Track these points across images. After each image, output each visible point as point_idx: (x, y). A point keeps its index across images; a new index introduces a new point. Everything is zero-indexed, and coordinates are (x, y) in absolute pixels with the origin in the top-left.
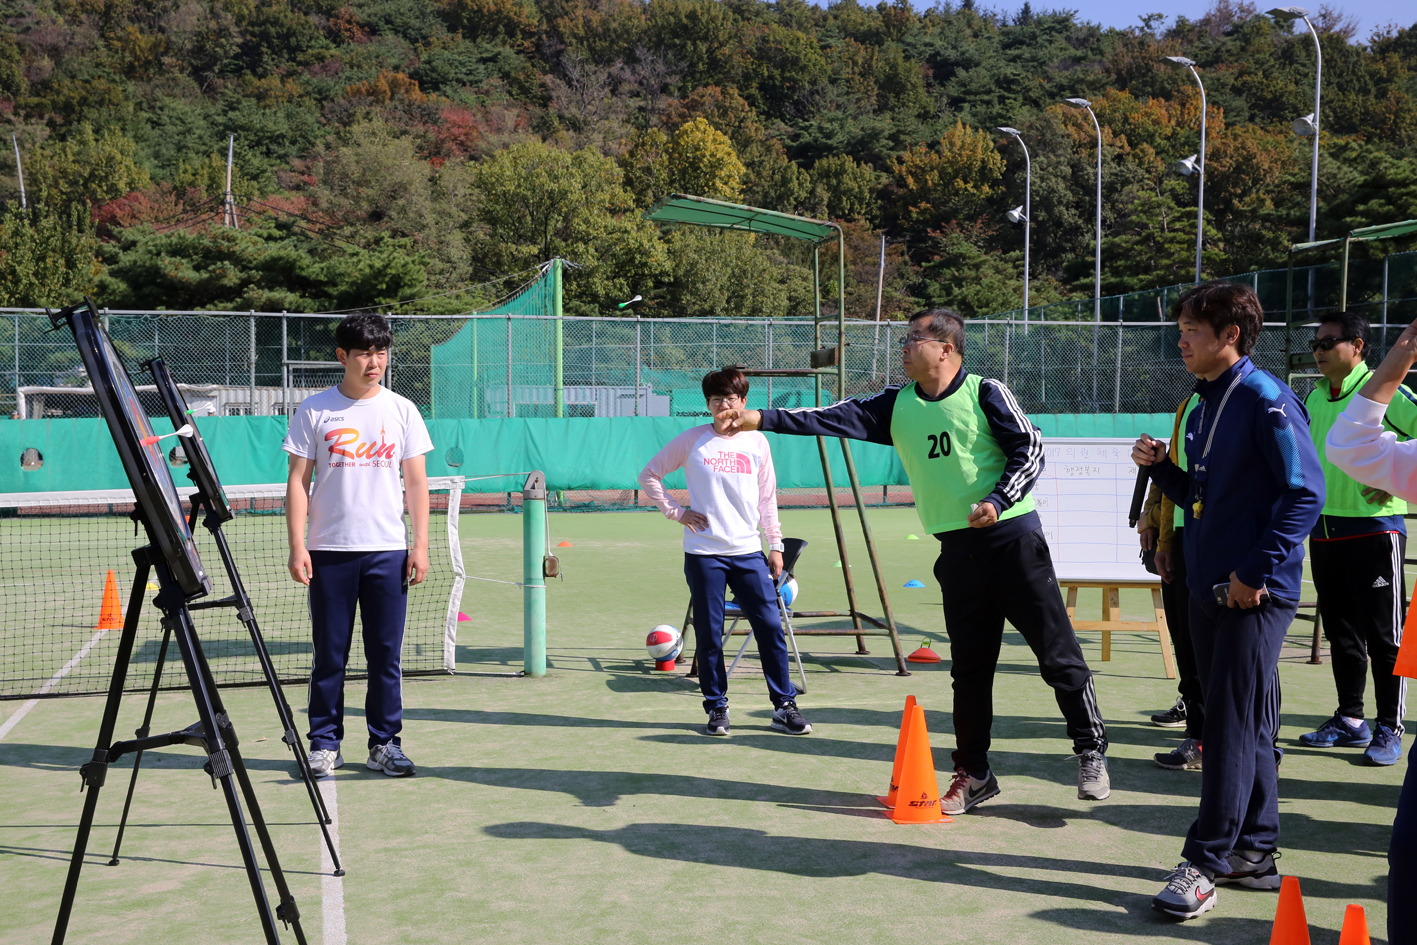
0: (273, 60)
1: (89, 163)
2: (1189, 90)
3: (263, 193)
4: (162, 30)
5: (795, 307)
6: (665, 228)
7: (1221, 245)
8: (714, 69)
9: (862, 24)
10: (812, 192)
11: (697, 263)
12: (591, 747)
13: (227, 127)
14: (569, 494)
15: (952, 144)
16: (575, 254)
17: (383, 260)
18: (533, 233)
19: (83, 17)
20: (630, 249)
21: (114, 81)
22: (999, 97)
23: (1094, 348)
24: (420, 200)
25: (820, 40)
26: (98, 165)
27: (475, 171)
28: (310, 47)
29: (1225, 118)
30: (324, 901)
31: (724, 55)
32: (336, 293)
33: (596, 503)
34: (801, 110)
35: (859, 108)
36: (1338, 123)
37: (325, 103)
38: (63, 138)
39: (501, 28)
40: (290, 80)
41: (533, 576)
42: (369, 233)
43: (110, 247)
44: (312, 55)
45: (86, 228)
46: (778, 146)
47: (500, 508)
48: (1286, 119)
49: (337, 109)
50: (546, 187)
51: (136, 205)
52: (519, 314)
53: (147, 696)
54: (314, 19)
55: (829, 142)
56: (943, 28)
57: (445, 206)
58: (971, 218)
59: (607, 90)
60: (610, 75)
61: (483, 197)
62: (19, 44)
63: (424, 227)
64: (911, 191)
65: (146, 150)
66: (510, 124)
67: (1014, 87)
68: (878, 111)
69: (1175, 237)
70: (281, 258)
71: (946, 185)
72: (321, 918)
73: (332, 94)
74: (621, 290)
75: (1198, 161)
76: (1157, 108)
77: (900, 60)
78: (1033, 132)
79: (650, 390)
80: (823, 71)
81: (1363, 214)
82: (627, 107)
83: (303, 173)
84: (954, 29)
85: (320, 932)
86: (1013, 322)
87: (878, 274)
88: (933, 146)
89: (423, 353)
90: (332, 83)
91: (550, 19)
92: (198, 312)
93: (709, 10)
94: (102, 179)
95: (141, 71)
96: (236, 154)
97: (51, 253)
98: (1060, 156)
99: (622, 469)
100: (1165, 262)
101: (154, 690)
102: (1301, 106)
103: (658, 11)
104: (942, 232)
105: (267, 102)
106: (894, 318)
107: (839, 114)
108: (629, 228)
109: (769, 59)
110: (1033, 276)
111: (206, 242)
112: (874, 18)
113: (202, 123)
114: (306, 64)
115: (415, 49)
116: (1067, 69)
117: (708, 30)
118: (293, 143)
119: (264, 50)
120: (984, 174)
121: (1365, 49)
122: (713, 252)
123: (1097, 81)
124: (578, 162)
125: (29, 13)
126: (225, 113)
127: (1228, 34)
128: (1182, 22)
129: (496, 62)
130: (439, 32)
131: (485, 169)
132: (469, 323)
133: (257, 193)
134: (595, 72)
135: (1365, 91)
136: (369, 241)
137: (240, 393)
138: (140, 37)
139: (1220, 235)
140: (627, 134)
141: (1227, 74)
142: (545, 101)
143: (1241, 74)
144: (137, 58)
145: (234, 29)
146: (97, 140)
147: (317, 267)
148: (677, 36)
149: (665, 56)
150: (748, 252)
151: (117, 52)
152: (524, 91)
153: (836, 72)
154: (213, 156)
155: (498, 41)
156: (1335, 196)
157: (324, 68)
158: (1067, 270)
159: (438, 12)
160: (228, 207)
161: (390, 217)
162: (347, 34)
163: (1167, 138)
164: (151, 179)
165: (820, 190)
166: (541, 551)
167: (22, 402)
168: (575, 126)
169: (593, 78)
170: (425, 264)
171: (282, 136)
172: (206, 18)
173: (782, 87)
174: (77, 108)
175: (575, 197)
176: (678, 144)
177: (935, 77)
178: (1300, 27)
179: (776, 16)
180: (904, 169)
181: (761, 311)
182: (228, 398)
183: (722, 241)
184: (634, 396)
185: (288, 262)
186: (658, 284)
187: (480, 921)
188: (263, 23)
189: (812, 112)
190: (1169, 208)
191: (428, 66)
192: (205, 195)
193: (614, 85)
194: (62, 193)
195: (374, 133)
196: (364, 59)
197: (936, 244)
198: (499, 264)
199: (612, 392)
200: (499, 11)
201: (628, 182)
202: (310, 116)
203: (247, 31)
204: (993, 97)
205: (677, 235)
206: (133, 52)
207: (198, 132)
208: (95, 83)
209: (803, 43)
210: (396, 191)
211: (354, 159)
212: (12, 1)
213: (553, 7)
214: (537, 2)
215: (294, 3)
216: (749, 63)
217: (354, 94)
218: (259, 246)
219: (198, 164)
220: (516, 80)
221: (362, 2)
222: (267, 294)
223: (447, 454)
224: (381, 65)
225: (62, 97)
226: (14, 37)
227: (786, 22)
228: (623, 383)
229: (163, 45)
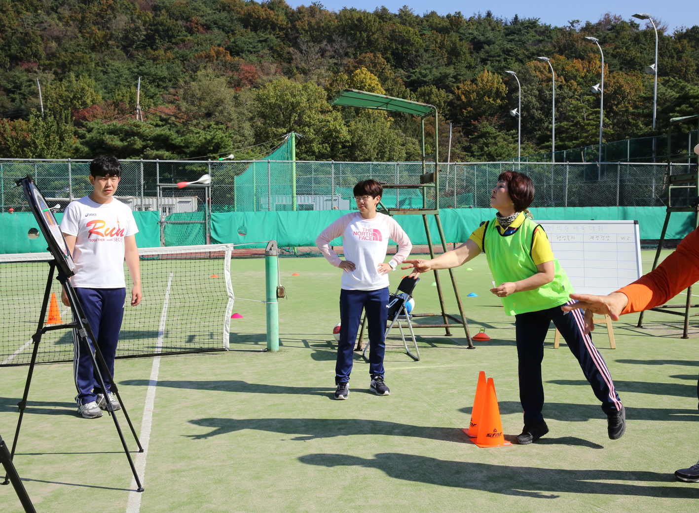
0: (161, 42)
1: (73, 92)
3: (155, 105)
4: (108, 28)
5: (409, 157)
6: (347, 120)
7: (612, 127)
8: (370, 45)
9: (439, 24)
11: (362, 136)
13: (138, 74)
14: (299, 248)
15: (482, 80)
16: (303, 131)
17: (211, 136)
18: (284, 122)
19: (71, 23)
20: (330, 130)
21: (85, 53)
22: (504, 58)
24: (230, 107)
25: (420, 32)
26: (77, 92)
27: (256, 93)
28: (179, 36)
29: (609, 68)
31: (374, 38)
32: (188, 151)
33: (313, 252)
34: (412, 64)
35: (438, 63)
37: (185, 62)
38: (61, 80)
39: (269, 26)
40: (169, 51)
41: (271, 297)
42: (204, 123)
43: (82, 131)
44: (179, 40)
45: (69, 121)
46: (401, 81)
47: (260, 256)
48: (636, 69)
49: (191, 64)
50: (290, 101)
51: (95, 111)
52: (274, 159)
54: (180, 23)
55: (425, 79)
56: (477, 26)
57: (241, 110)
58: (492, 115)
59: (319, 55)
60: (320, 48)
61: (260, 105)
62: (41, 36)
63: (231, 120)
64: (463, 102)
65: (101, 85)
66: (273, 71)
67: (511, 54)
68: (447, 65)
69: (589, 123)
70: (162, 135)
71: (480, 100)
73: (189, 57)
74: (326, 149)
75: (600, 87)
76: (578, 64)
77: (458, 41)
78: (521, 74)
79: (340, 197)
80: (421, 46)
81: (678, 112)
82: (329, 63)
83: (174, 95)
84: (482, 26)
86: (513, 163)
87: (448, 142)
88: (474, 81)
89: (231, 180)
90: (189, 53)
91: (292, 22)
93: (367, 17)
94: (79, 99)
95: (99, 48)
96: (142, 86)
97: (52, 134)
98: (533, 86)
100: (585, 135)
102: (643, 63)
103: (343, 18)
104: (478, 122)
105: (158, 62)
106: (457, 161)
107: (429, 66)
108: (330, 120)
109: (396, 41)
110: (523, 142)
111: (126, 128)
112: (445, 21)
113: (127, 72)
114: (176, 44)
115: (228, 37)
116: (535, 45)
117: (367, 27)
118: (170, 81)
119: (157, 37)
120: (498, 94)
121: (671, 37)
122: (370, 131)
123: (550, 51)
124: (305, 88)
125: (46, 21)
126: (138, 67)
127: (609, 30)
128: (588, 24)
129: (266, 42)
130: (239, 28)
131: (261, 92)
132: (250, 166)
133: (152, 105)
134: (313, 47)
135: (672, 57)
136: (204, 126)
138: (97, 31)
139: (610, 122)
140: (329, 76)
141: (609, 48)
142: (290, 60)
143: (616, 48)
144: (96, 42)
145: (142, 28)
146: (77, 81)
147: (179, 139)
148: (353, 30)
149: (347, 39)
150: (386, 131)
151: (87, 39)
152: (280, 56)
153: (427, 46)
154: (132, 87)
155: (267, 32)
156: (664, 103)
157: (185, 46)
158: (539, 138)
159: (239, 19)
160: (138, 111)
161: (215, 115)
162: (196, 29)
163: (582, 78)
164: (103, 98)
166: (275, 284)
168: (304, 72)
169: (312, 49)
170: (232, 137)
171: (165, 78)
172: (129, 23)
173: (402, 53)
174: (68, 66)
175: (304, 105)
176: (353, 80)
177: (474, 49)
179: (399, 20)
180: (460, 92)
181: (393, 159)
183: (374, 126)
184: (331, 200)
185: (165, 137)
186: (344, 147)
188: (156, 25)
189: (416, 65)
190: (587, 109)
191: (234, 44)
192: (128, 106)
193: (323, 52)
194: (60, 105)
195: (208, 75)
196: (204, 41)
197: (475, 127)
198: (267, 137)
199: (321, 198)
200: (268, 18)
201: (329, 98)
202: (178, 68)
203: (148, 28)
204: (502, 58)
205: (353, 123)
206: (95, 39)
207: (125, 76)
208: (76, 54)
209: (412, 33)
210: (220, 102)
211: (197, 87)
212: (38, 15)
213: (294, 16)
214: (286, 14)
215: (171, 15)
216: (387, 42)
217: (199, 58)
218: (152, 129)
219: (124, 91)
220: (276, 51)
221: (202, 14)
222: (155, 152)
223: (239, 229)
224: (212, 44)
225: (61, 60)
226: (38, 33)
227: (403, 23)
228: (326, 194)
229: (109, 36)
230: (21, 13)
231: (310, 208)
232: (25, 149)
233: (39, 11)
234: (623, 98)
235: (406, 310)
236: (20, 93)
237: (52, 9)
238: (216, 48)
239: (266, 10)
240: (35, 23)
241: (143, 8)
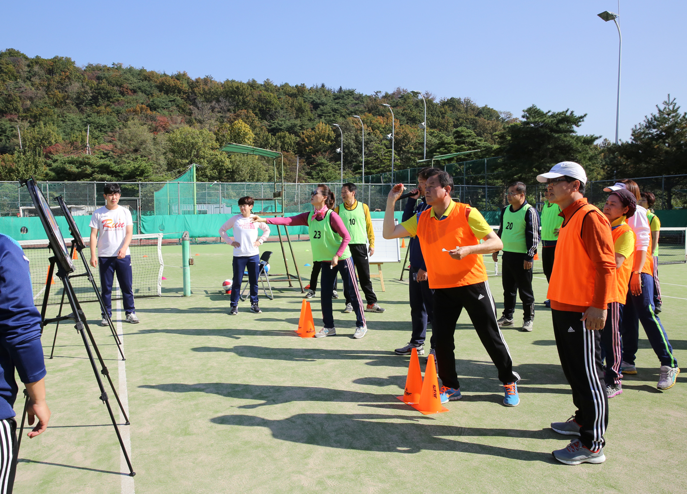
0: (102, 101)
1: (42, 135)
2: (389, 114)
3: (99, 143)
4: (66, 92)
6: (229, 154)
7: (399, 161)
8: (244, 104)
9: (291, 91)
10: (276, 143)
11: (239, 165)
12: (205, 318)
13: (87, 122)
14: (199, 239)
15: (319, 129)
16: (200, 162)
17: (138, 165)
18: (187, 156)
19: (41, 88)
20: (218, 161)
21: (50, 108)
22: (333, 114)
23: (362, 192)
24: (150, 145)
25: (277, 96)
26: (45, 135)
27: (168, 136)
28: (114, 97)
29: (400, 123)
30: (119, 368)
31: (247, 100)
32: (123, 175)
33: (208, 241)
34: (272, 118)
35: (290, 117)
36: (432, 126)
37: (119, 115)
38: (34, 127)
39: (176, 91)
40: (108, 107)
41: (186, 265)
42: (134, 156)
43: (49, 161)
44: (115, 99)
45: (41, 155)
46: (265, 128)
47: (176, 244)
49: (123, 116)
50: (191, 141)
51: (58, 148)
52: (182, 181)
53: (59, 305)
54: (115, 88)
55: (281, 127)
56: (315, 93)
57: (158, 147)
58: (325, 151)
59: (210, 110)
60: (211, 106)
61: (170, 144)
62: (19, 96)
64: (306, 143)
65: (61, 130)
66: (179, 121)
67: (337, 112)
68: (296, 118)
69: (385, 158)
70: (105, 164)
71: (317, 141)
72: (118, 374)
73: (121, 111)
74: (215, 174)
75: (392, 135)
76: (380, 119)
77: (303, 103)
78: (343, 125)
79: (225, 206)
80: (279, 105)
81: (439, 152)
82: (217, 116)
83: (112, 137)
84: (319, 94)
85: (118, 378)
86: (338, 183)
87: (296, 169)
88: (313, 129)
89: (151, 194)
91: (192, 88)
92: (78, 182)
93: (243, 86)
95: (59, 105)
96: (90, 131)
97: (30, 164)
99: (214, 231)
100: (383, 165)
101: (62, 304)
102: (421, 120)
103: (226, 86)
104: (316, 156)
105: (100, 114)
106: (302, 182)
107: (284, 119)
108: (218, 154)
109: (262, 102)
110: (344, 169)
111: (81, 159)
112: (294, 90)
113: (79, 121)
114: (113, 102)
115: (148, 98)
116: (353, 106)
117: (243, 92)
118: (109, 127)
119: (99, 98)
120: (329, 138)
121: (438, 104)
122: (244, 162)
123: (362, 110)
124: (201, 133)
125: (23, 87)
126: (87, 118)
127: (400, 98)
128: (386, 94)
129: (174, 102)
130: (156, 92)
131: (171, 135)
132: (166, 185)
133: (97, 143)
134: (206, 105)
135: (439, 117)
136: (133, 159)
137: (92, 208)
138: (59, 94)
139: (399, 158)
140: (217, 125)
141: (400, 110)
142: (190, 114)
143: (404, 110)
144: (58, 101)
145: (89, 91)
146: (45, 127)
147: (117, 167)
148: (233, 94)
149: (229, 100)
150: (255, 162)
151: (51, 99)
152: (184, 111)
153: (283, 106)
154: (83, 132)
155: (175, 95)
156: (431, 147)
157: (119, 103)
158: (354, 168)
159: (156, 86)
160: (87, 148)
161: (140, 151)
162: (126, 93)
163: (383, 128)
164: (63, 139)
165: (278, 142)
166: (188, 256)
167: (21, 212)
168: (200, 122)
169: (206, 107)
170: (152, 166)
171: (105, 125)
172: (80, 88)
173: (266, 110)
174: (38, 117)
175: (201, 144)
176: (233, 128)
177: (313, 108)
178: (420, 97)
179: (264, 88)
180: (304, 136)
181: (260, 180)
182: (88, 209)
183: (247, 158)
184: (219, 207)
185: (107, 165)
186: (227, 172)
187: (169, 373)
188: (99, 89)
189: (275, 118)
190: (384, 149)
191: (152, 103)
192: (80, 144)
193: (213, 109)
194: (34, 144)
195: (135, 124)
196: (132, 101)
197: (314, 159)
198: (176, 166)
199: (212, 206)
200: (176, 86)
201: (217, 140)
202: (114, 119)
203: (94, 92)
204: (331, 114)
205: (233, 156)
206: (57, 99)
207: (78, 124)
208: (44, 109)
209: (272, 97)
210: (142, 143)
211: (128, 132)
212: (17, 83)
213: (193, 85)
214: (188, 83)
215: (109, 83)
216: (256, 103)
217: (129, 112)
218: (98, 160)
219: (77, 134)
220: (181, 107)
221: (131, 82)
222: (100, 176)
223: (159, 227)
224: (137, 102)
225: (33, 113)
226: (18, 94)
227: (267, 91)
228: (216, 203)
229: (67, 96)
230: (6, 81)
231: (205, 213)
232: (11, 174)
233: (18, 80)
234: (409, 142)
235: (265, 271)
236: (5, 136)
237: (27, 78)
238: (140, 106)
239: (174, 80)
240: (16, 88)
241: (90, 78)
